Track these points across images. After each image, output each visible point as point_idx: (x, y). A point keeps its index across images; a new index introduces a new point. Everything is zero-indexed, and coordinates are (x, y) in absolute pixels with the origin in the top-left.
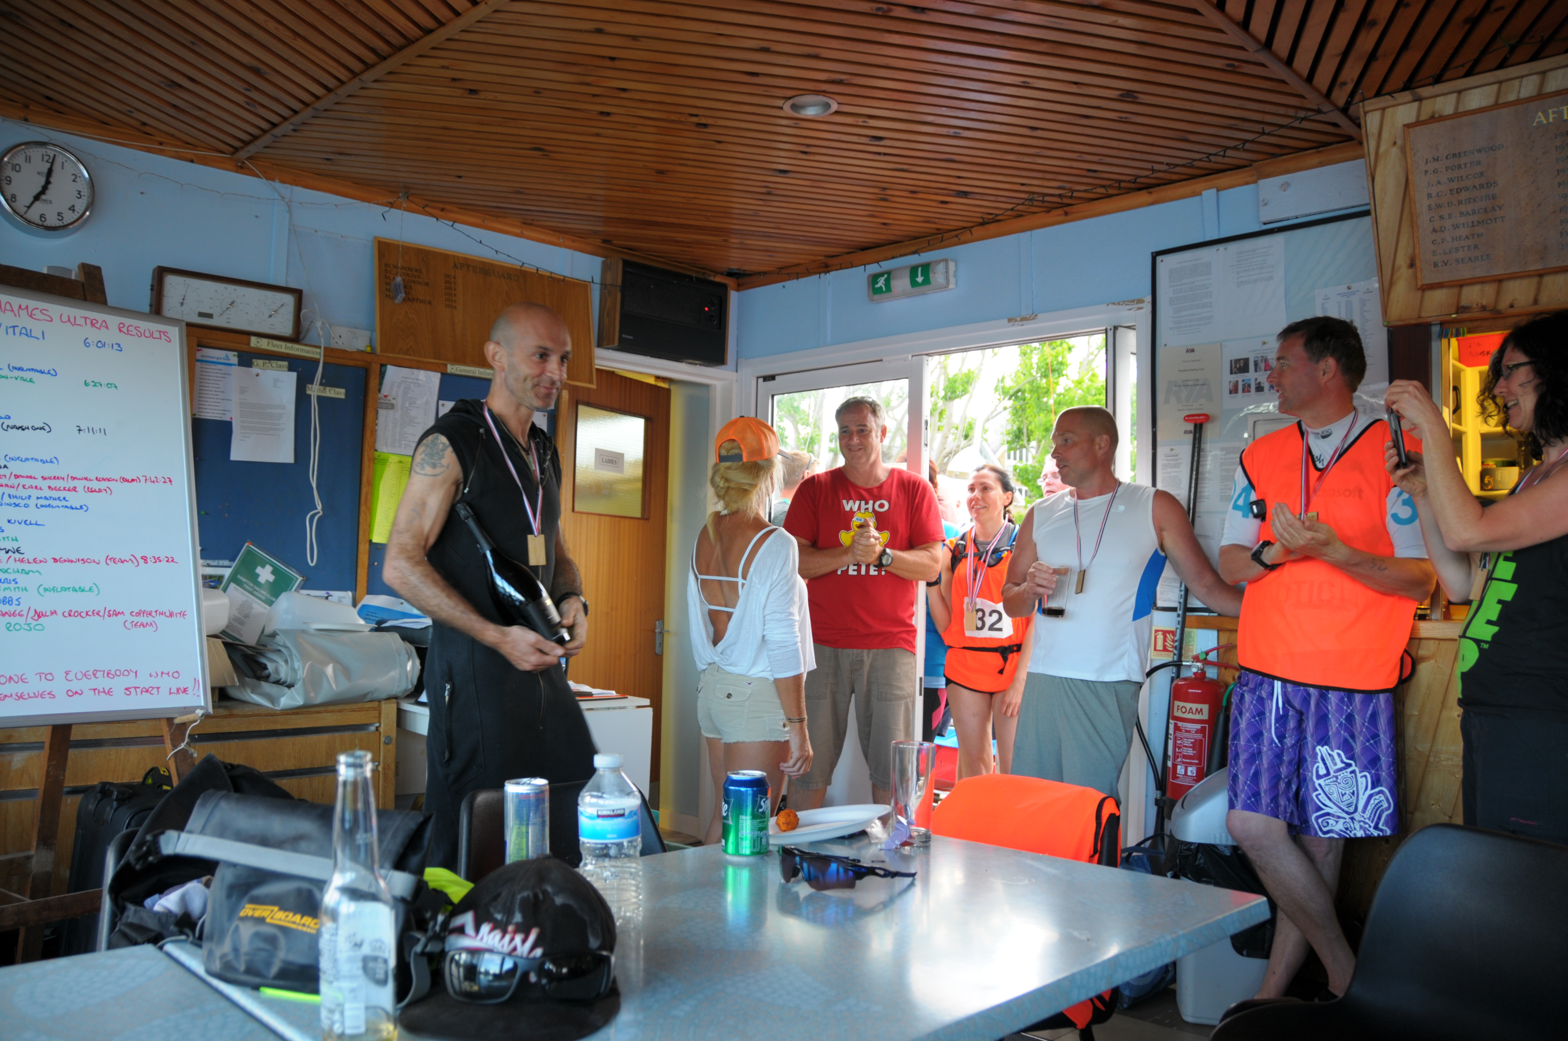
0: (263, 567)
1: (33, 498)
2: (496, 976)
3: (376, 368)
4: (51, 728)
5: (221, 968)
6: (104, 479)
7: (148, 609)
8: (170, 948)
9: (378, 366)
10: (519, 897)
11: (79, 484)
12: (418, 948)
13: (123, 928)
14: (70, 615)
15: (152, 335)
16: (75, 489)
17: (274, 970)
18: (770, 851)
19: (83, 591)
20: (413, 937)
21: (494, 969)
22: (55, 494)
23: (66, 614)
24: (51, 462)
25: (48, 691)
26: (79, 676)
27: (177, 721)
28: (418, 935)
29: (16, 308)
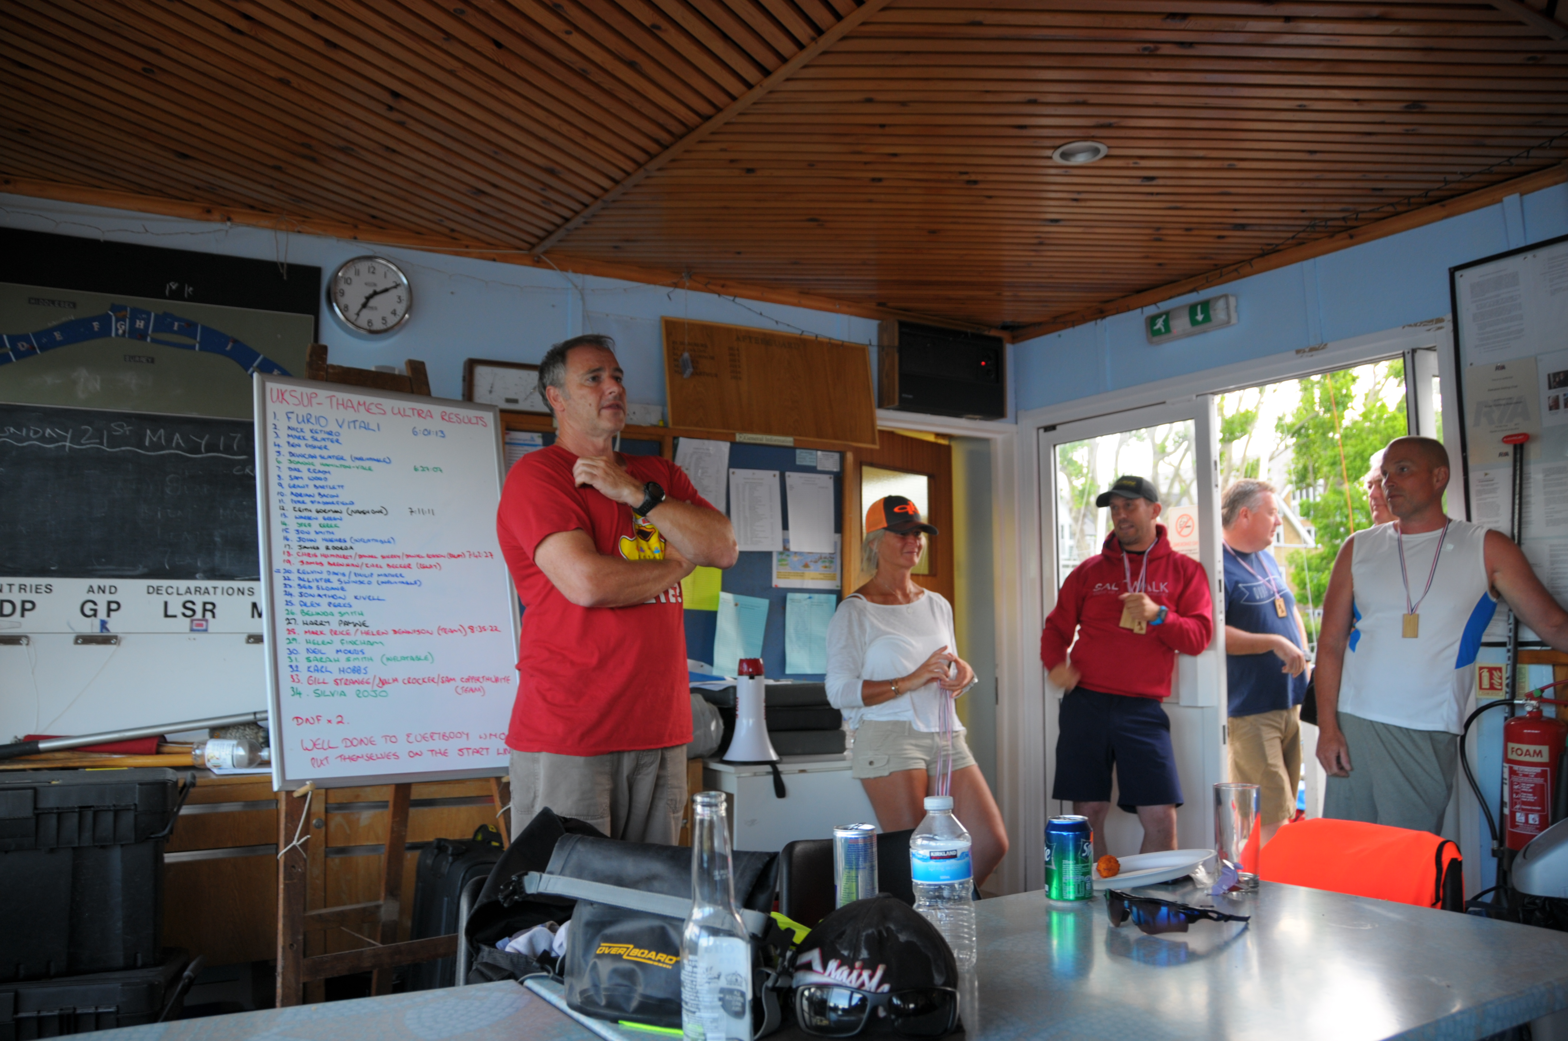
1: (375, 576)
2: (844, 1010)
3: (668, 441)
4: (394, 786)
5: (582, 1003)
6: (434, 556)
7: (476, 675)
8: (529, 983)
9: (671, 439)
10: (864, 934)
11: (413, 562)
12: (769, 983)
13: (479, 966)
14: (409, 682)
15: (470, 421)
16: (409, 566)
17: (634, 1004)
18: (1094, 897)
19: (419, 659)
20: (762, 972)
21: (843, 1004)
22: (393, 571)
23: (406, 681)
24: (389, 542)
25: (393, 752)
26: (419, 738)
28: (769, 971)
29: (355, 405)
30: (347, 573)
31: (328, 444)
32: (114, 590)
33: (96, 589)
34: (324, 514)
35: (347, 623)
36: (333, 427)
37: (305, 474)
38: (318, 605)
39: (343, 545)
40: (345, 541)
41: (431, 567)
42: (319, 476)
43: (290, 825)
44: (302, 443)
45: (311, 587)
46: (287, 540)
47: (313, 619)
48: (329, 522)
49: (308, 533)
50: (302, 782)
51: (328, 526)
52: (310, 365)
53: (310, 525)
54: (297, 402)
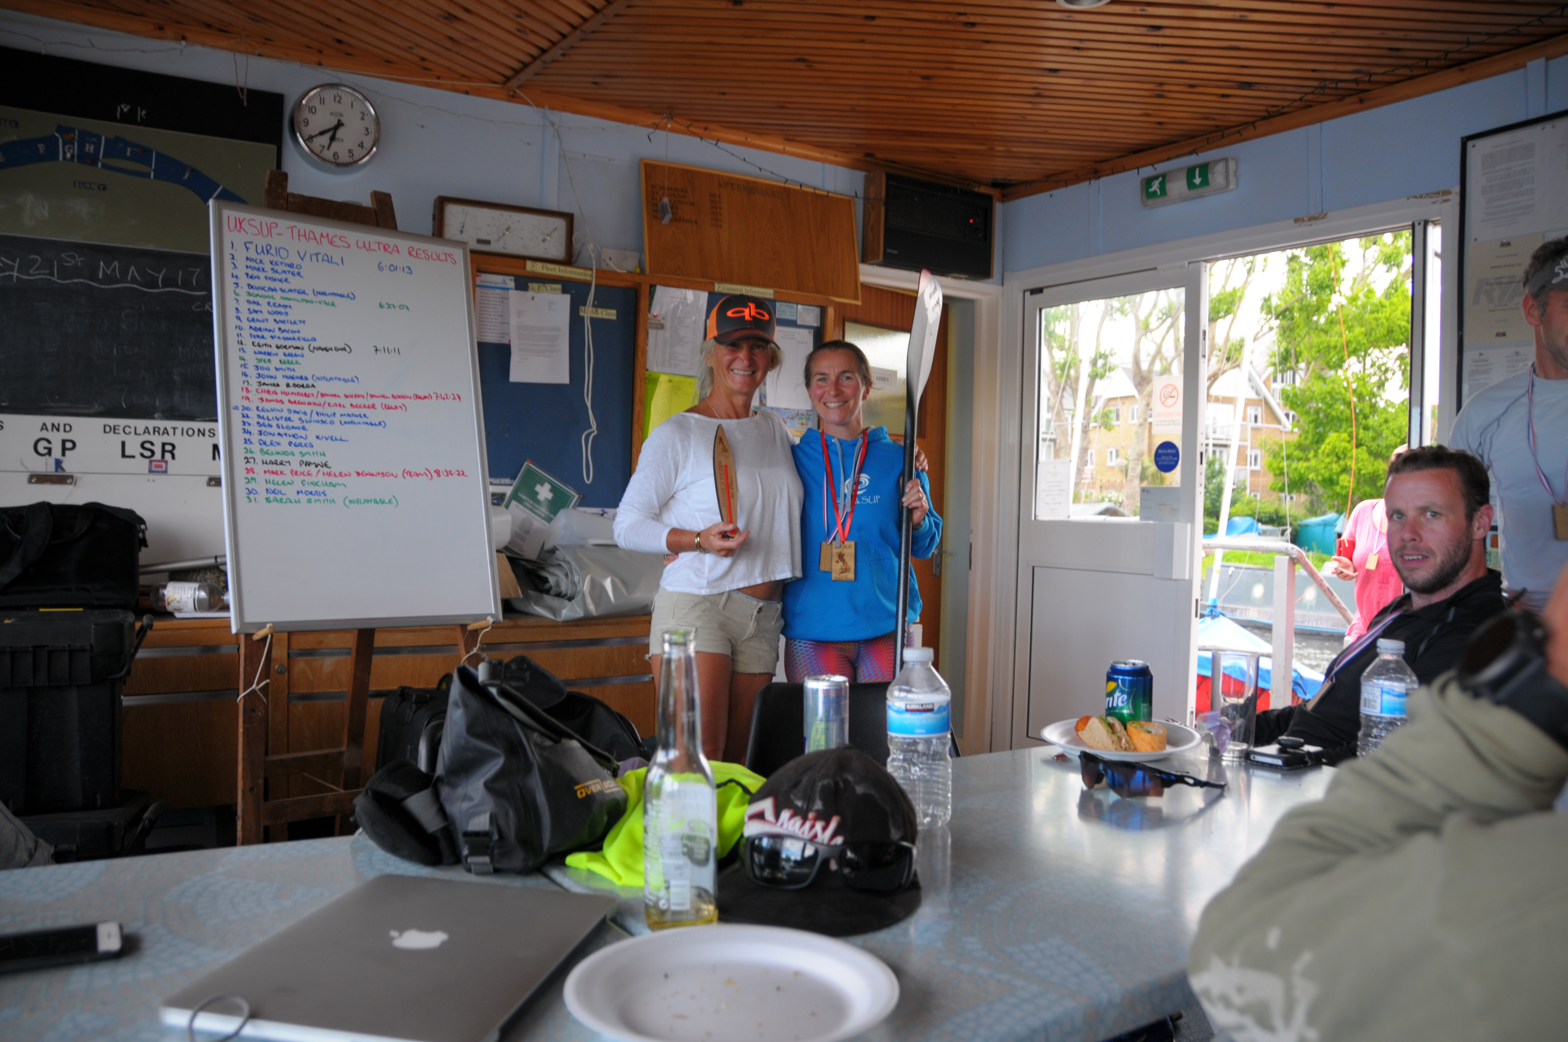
0: (542, 485)
1: (338, 415)
2: (797, 862)
3: (645, 289)
4: (356, 632)
6: (399, 397)
9: (648, 287)
10: (819, 785)
11: (378, 402)
15: (438, 257)
16: (373, 406)
19: (383, 502)
21: (796, 855)
22: (356, 411)
24: (352, 381)
27: (470, 628)
29: (318, 237)
30: (309, 413)
31: (290, 277)
32: (68, 428)
33: (49, 427)
34: (284, 350)
35: (308, 464)
36: (294, 259)
37: (265, 308)
38: (279, 444)
39: (305, 383)
40: (307, 379)
41: (396, 408)
42: (280, 310)
43: (249, 668)
44: (262, 275)
45: (270, 426)
46: (246, 375)
47: (273, 458)
48: (290, 359)
49: (268, 369)
50: (262, 625)
51: (288, 362)
52: (269, 192)
53: (269, 361)
54: (257, 232)
